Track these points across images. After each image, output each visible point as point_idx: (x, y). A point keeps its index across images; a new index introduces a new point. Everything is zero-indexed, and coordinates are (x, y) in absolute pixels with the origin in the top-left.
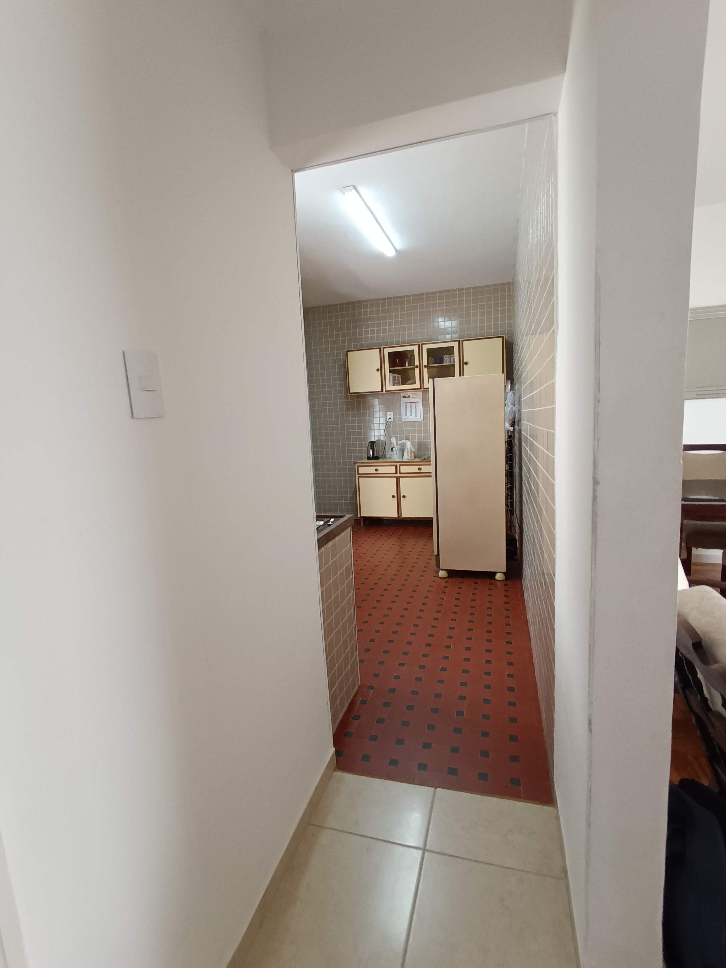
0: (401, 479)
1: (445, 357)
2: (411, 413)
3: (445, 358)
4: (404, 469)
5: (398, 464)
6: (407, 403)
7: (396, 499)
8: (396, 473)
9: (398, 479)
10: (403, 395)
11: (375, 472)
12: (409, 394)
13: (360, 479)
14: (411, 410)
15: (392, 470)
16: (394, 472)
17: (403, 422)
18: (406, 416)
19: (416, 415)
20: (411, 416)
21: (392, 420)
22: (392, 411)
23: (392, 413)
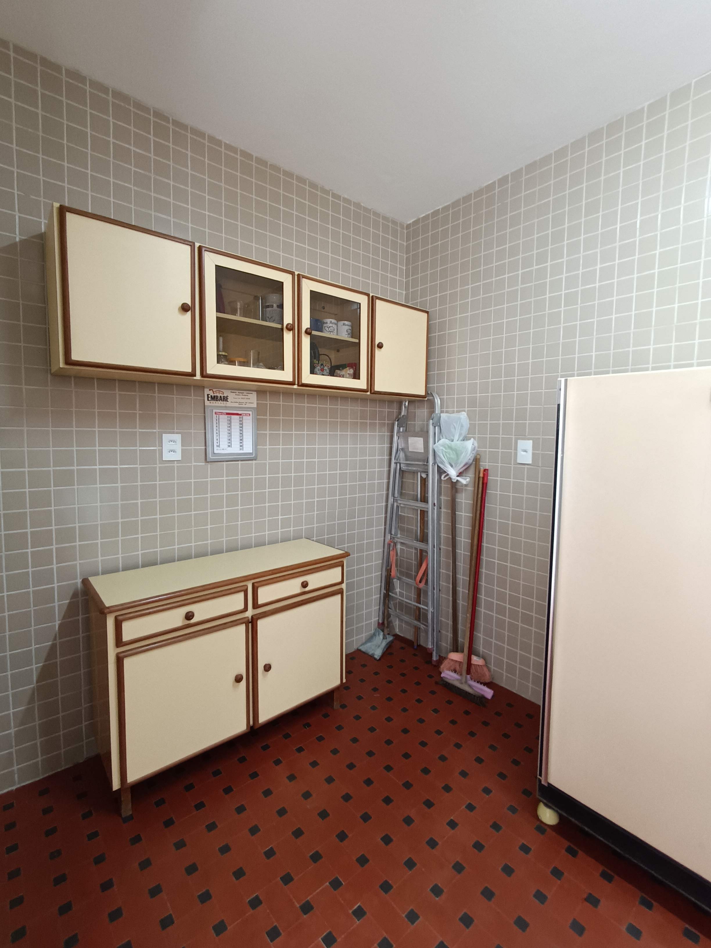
0: (258, 623)
1: (331, 322)
3: (331, 325)
4: (265, 594)
5: (250, 585)
6: (222, 413)
7: (244, 683)
8: (246, 609)
9: (251, 624)
10: (211, 393)
11: (181, 622)
12: (226, 393)
13: (124, 660)
14: (230, 434)
15: (237, 602)
16: (242, 606)
17: (208, 462)
18: (218, 446)
19: (241, 446)
20: (229, 446)
21: (178, 456)
22: (177, 433)
23: (178, 437)
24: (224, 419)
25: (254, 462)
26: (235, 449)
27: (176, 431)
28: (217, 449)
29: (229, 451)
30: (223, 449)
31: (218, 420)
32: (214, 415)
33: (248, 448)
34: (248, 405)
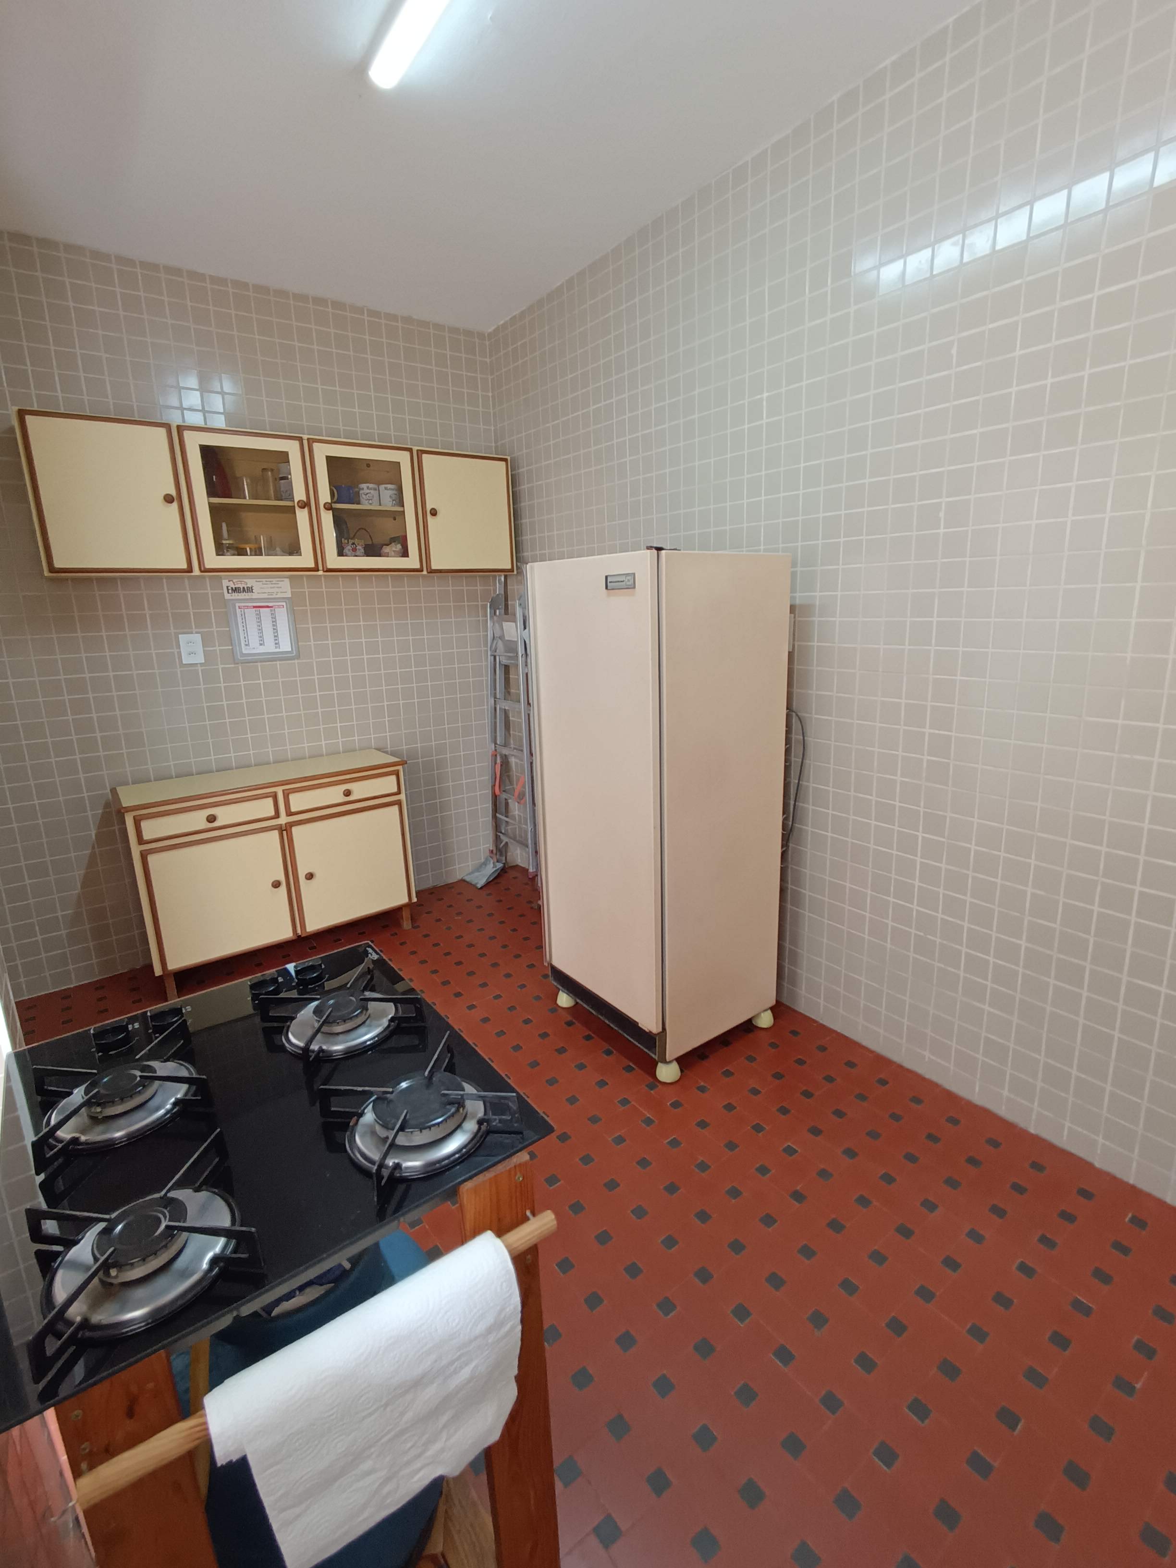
0: (295, 830)
1: (368, 488)
2: (261, 637)
3: (368, 491)
4: (299, 802)
5: (279, 791)
6: (248, 607)
7: (283, 887)
8: (277, 815)
9: (285, 831)
10: (231, 585)
11: (204, 825)
12: (250, 583)
13: (151, 859)
14: (261, 630)
15: (265, 808)
16: (272, 813)
17: (237, 664)
18: (246, 645)
19: (276, 644)
20: (261, 644)
21: (200, 659)
22: (197, 633)
23: (197, 638)
24: (251, 614)
25: (296, 661)
26: (269, 647)
27: (194, 630)
28: (246, 649)
29: (262, 650)
30: (254, 648)
31: (243, 616)
32: (238, 610)
33: (286, 646)
34: (279, 595)
